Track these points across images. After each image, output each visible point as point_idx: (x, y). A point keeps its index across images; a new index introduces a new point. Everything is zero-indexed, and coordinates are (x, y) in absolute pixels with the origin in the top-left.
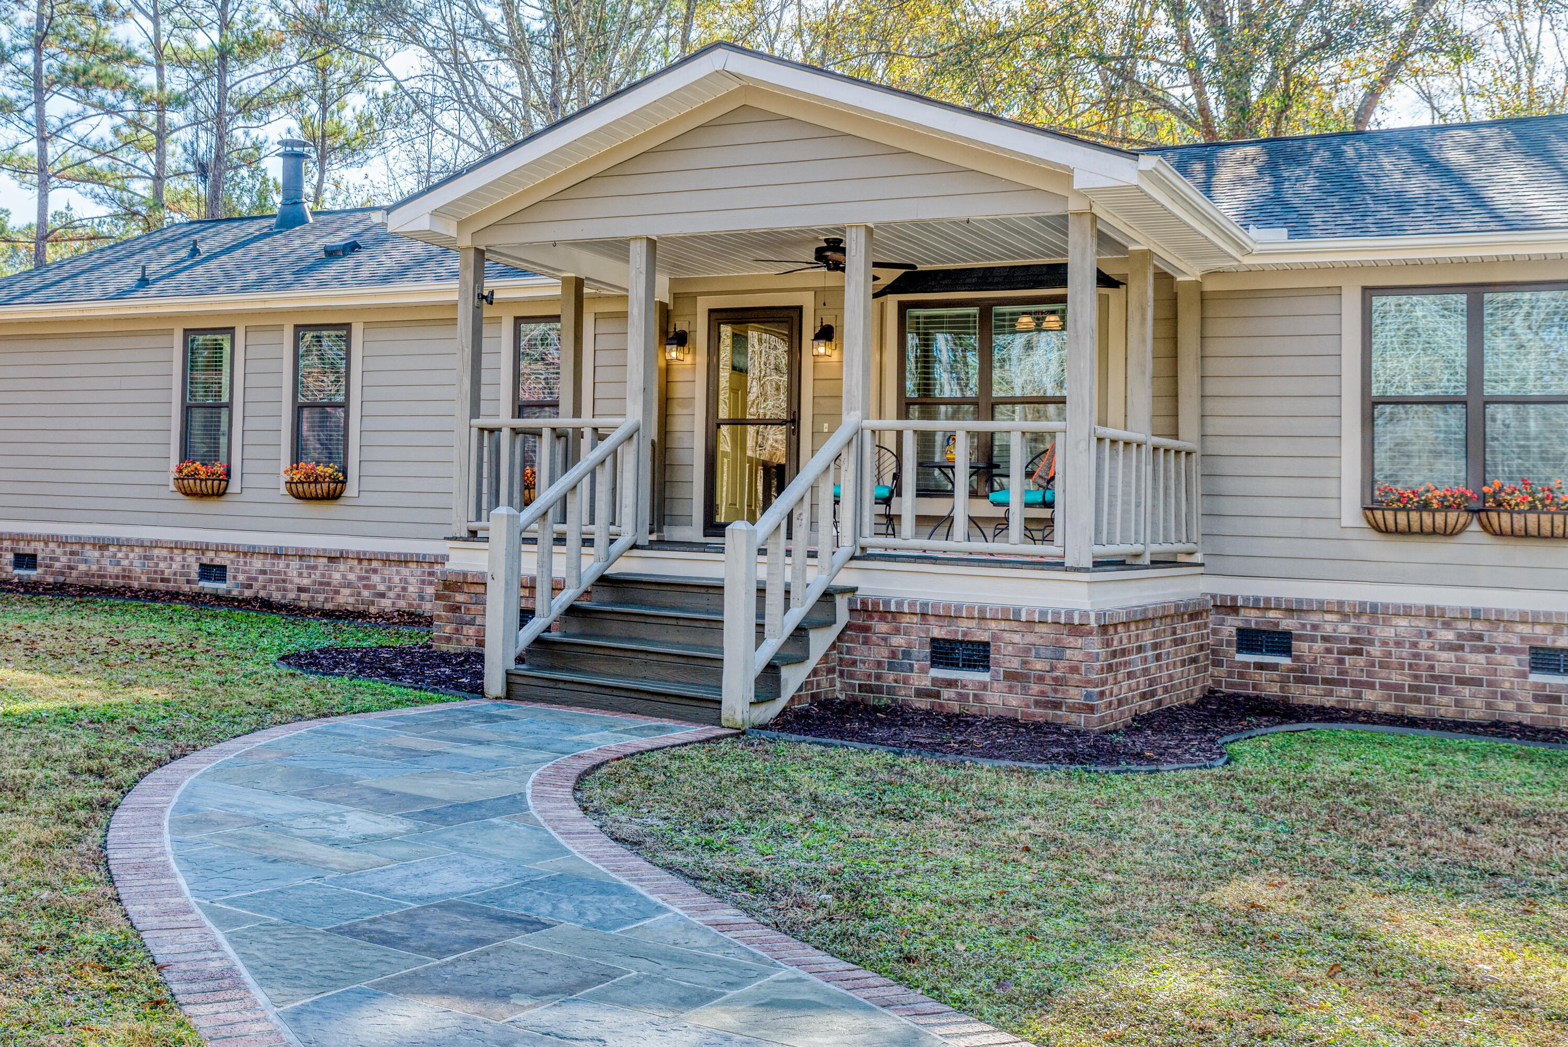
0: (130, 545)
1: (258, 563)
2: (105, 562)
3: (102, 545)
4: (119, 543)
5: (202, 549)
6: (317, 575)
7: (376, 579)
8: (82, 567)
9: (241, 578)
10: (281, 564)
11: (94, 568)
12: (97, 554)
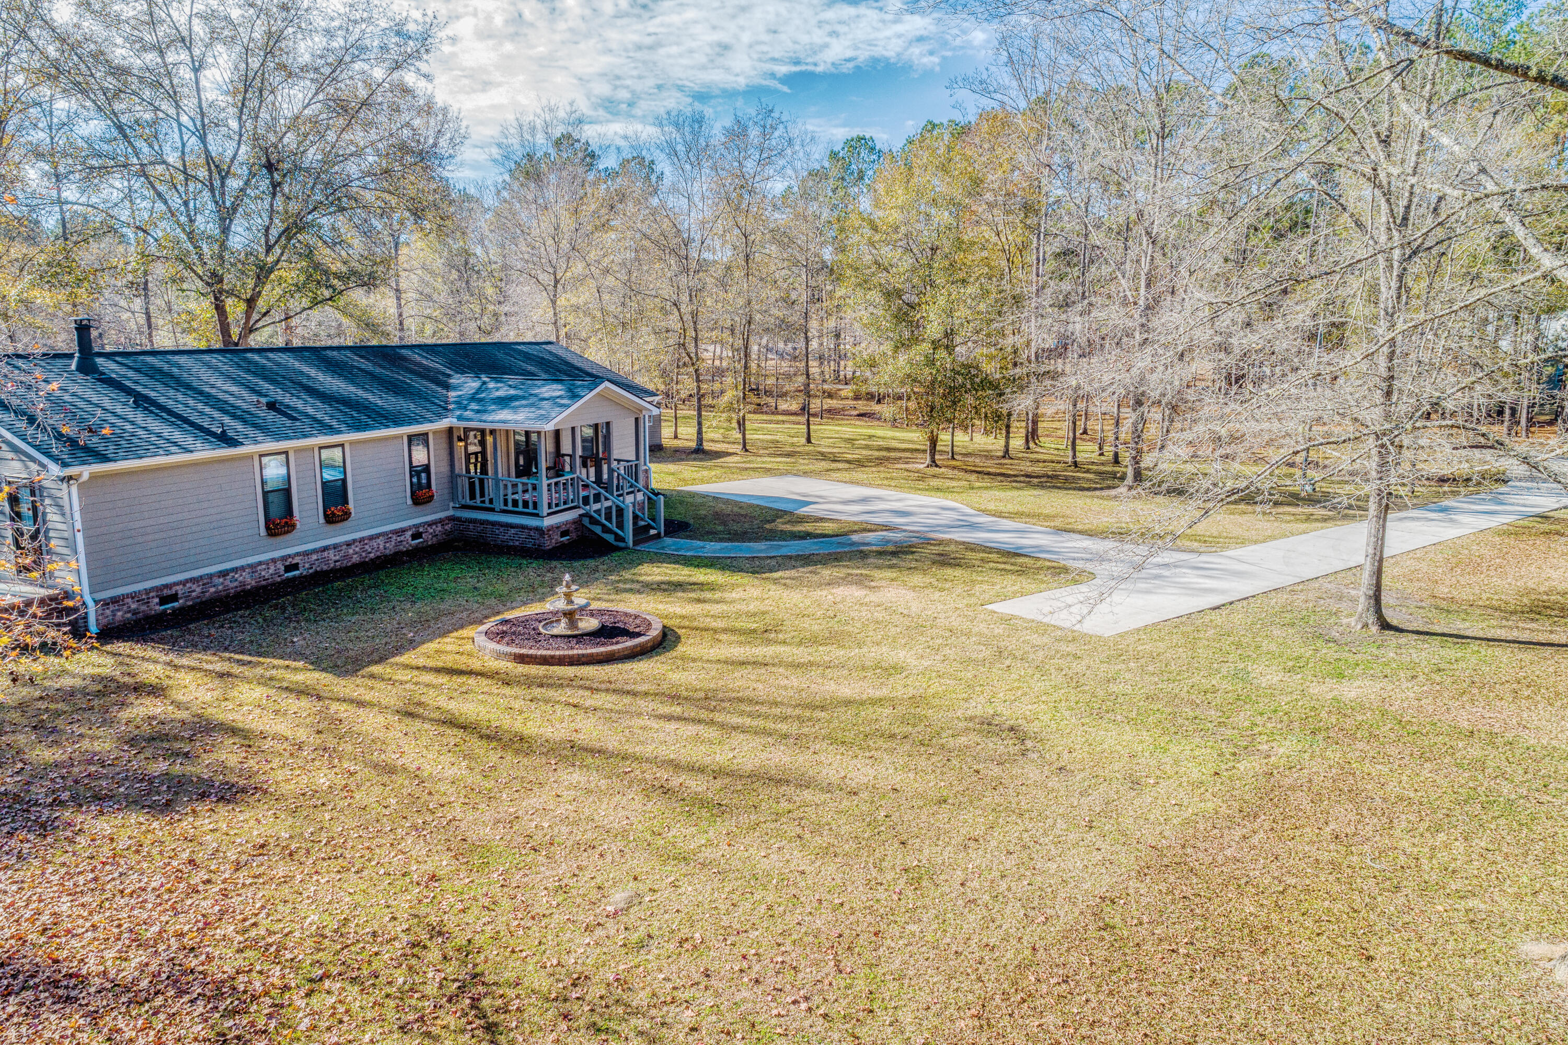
0: (243, 568)
1: (314, 557)
2: (227, 582)
3: (223, 574)
4: (235, 570)
5: (284, 558)
6: (342, 554)
7: (367, 547)
8: (212, 590)
9: (307, 566)
10: (326, 554)
11: (220, 588)
12: (221, 580)
